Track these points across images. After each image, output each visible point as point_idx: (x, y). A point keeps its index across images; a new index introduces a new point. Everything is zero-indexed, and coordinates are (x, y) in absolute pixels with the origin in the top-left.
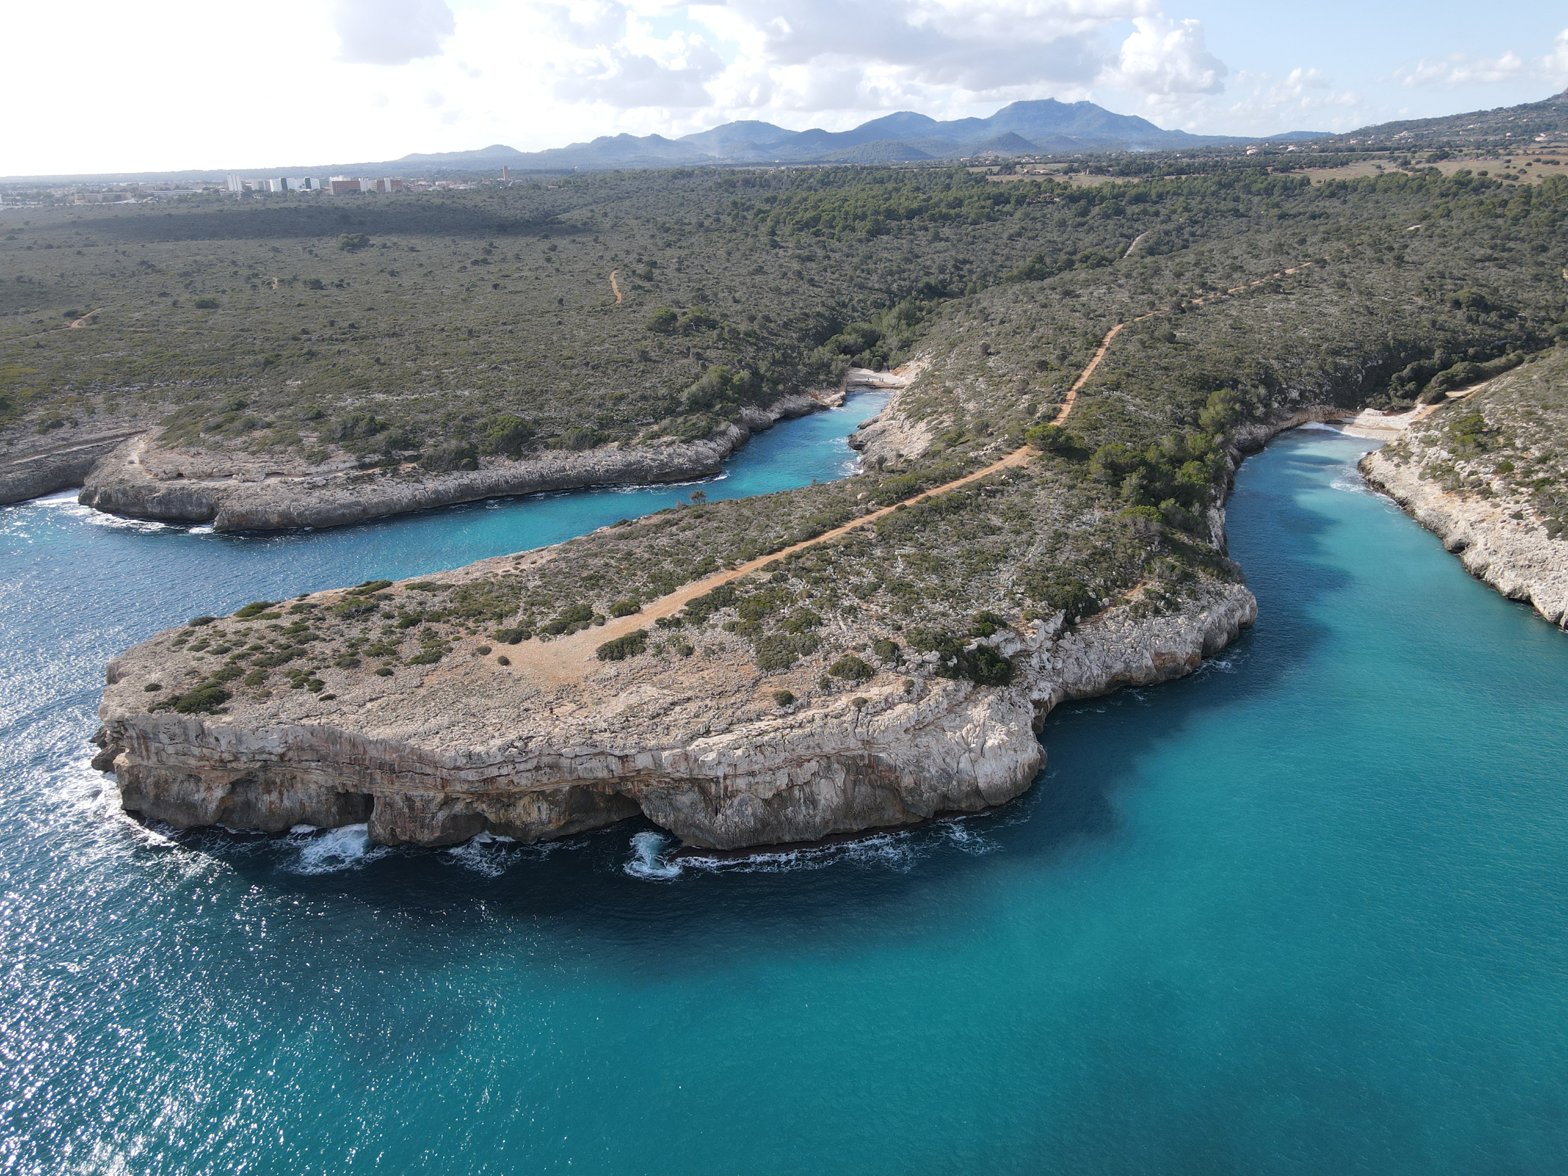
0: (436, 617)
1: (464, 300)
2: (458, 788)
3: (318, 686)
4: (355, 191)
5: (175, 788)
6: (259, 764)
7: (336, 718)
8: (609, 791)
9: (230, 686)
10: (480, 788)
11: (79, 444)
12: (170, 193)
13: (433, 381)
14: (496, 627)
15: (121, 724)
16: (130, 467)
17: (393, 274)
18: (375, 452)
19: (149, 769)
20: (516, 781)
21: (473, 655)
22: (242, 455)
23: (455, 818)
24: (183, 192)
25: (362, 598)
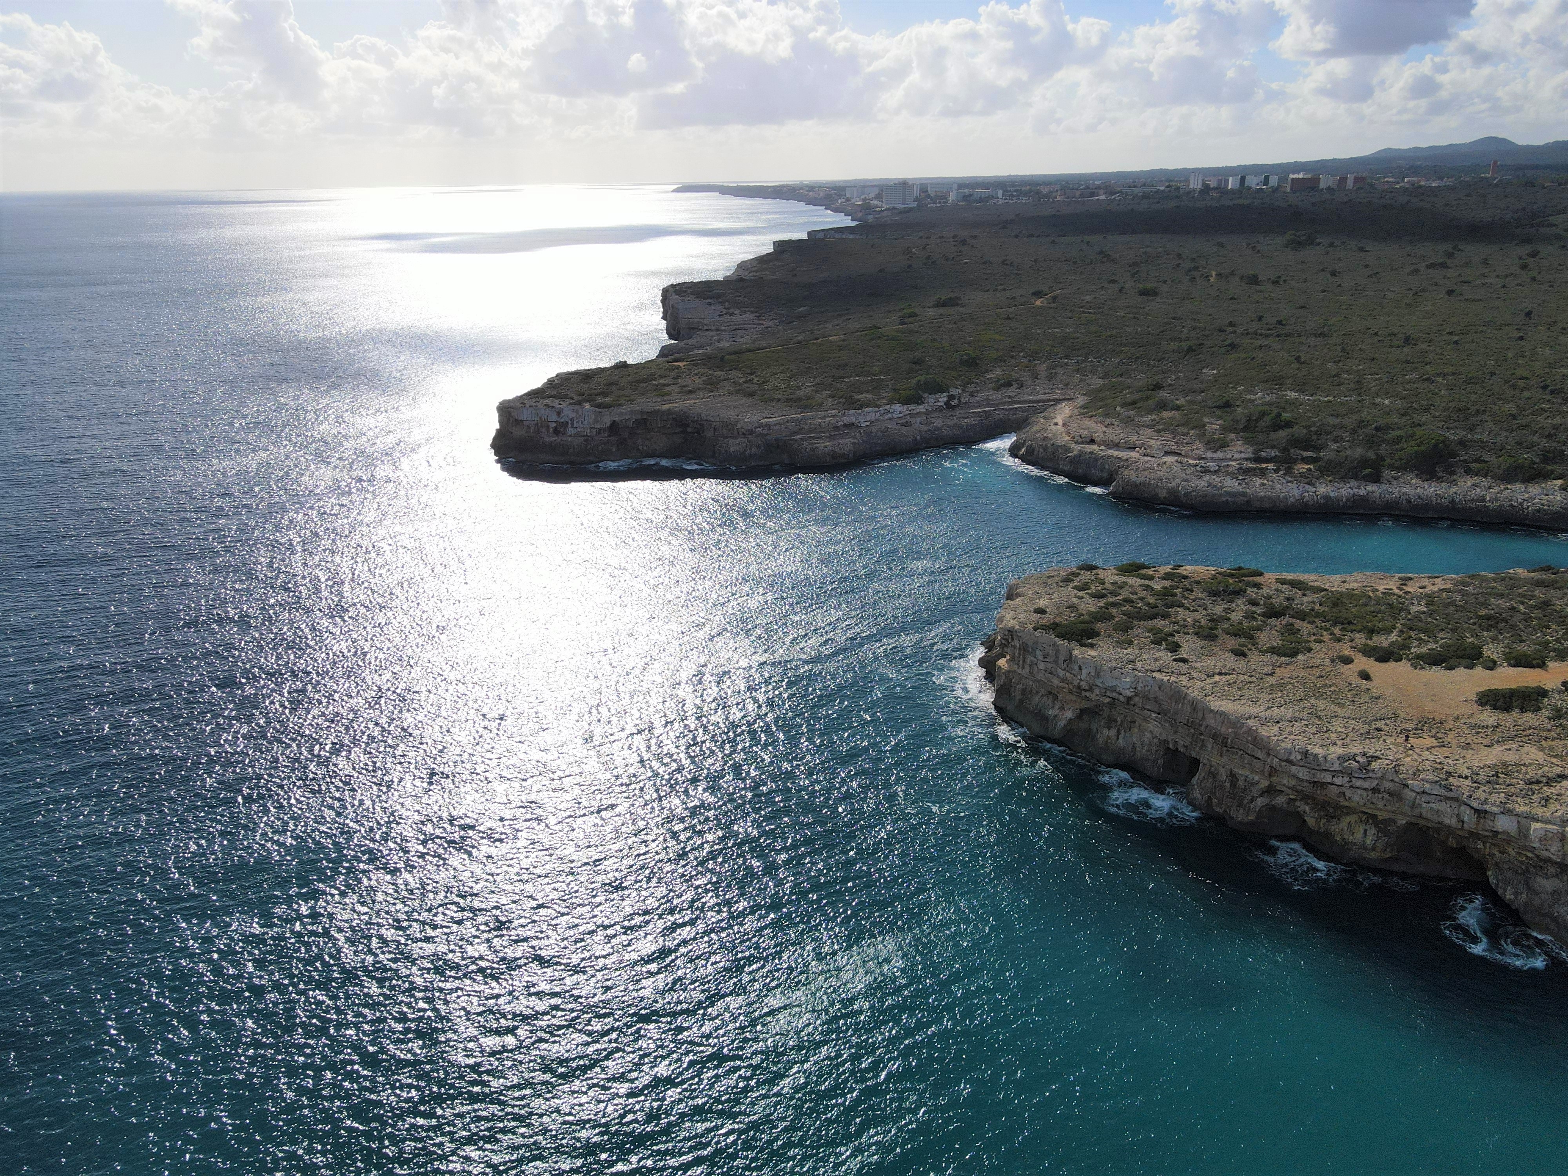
0: (1302, 616)
1: (1408, 305)
2: (1285, 782)
3: (1174, 648)
4: (1313, 188)
5: (1036, 699)
6: (1107, 700)
7: (1184, 680)
8: (1452, 842)
9: (1099, 626)
10: (1308, 789)
11: (1019, 402)
12: (1136, 190)
13: (1352, 385)
14: (1363, 641)
15: (1010, 633)
16: (1053, 427)
17: (1334, 274)
18: (1273, 447)
19: (1021, 677)
20: (1348, 794)
21: (1333, 661)
22: (1148, 431)
23: (1272, 808)
24: (1148, 189)
25: (1231, 581)
